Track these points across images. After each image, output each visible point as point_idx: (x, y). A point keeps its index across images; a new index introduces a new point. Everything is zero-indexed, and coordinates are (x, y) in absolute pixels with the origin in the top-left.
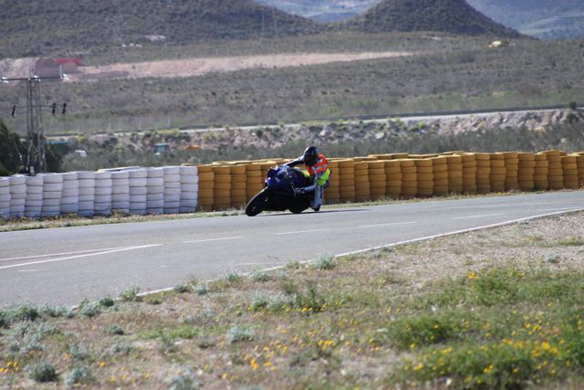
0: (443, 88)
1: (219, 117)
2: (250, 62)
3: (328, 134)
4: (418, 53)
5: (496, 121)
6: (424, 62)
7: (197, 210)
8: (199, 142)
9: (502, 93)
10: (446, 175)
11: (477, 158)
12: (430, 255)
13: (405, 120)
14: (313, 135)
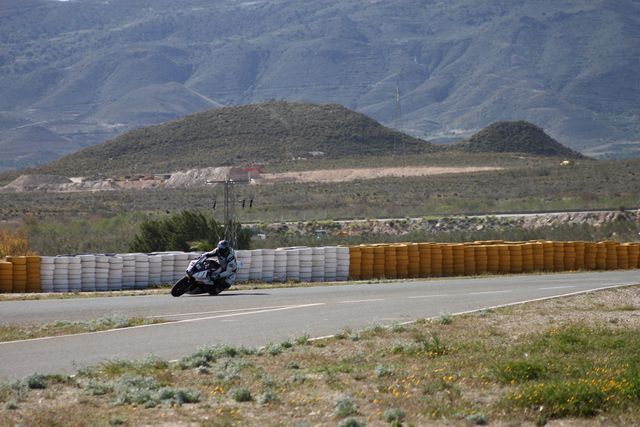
0: (526, 194)
1: (362, 211)
2: (385, 172)
3: (441, 225)
4: (508, 168)
5: (565, 218)
6: (513, 174)
7: (348, 279)
8: (348, 230)
9: (569, 199)
10: (531, 257)
11: (554, 245)
12: (522, 315)
13: (499, 216)
14: (431, 226)
